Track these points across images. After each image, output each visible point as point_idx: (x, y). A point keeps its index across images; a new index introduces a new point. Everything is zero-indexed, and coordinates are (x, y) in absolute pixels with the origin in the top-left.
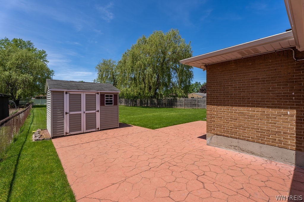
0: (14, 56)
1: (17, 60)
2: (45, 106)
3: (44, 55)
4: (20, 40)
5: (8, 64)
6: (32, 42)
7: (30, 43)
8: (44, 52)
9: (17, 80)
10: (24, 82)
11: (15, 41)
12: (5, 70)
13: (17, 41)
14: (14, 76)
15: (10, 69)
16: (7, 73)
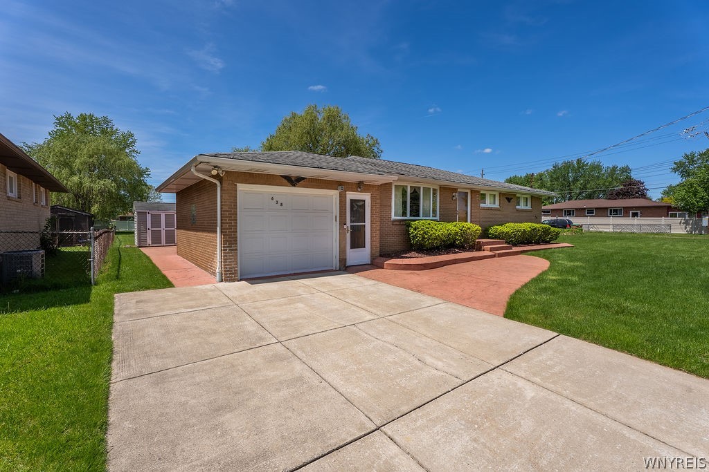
0: (86, 150)
1: (91, 157)
2: (133, 233)
3: (131, 140)
4: (91, 116)
5: (77, 163)
6: (110, 118)
7: (106, 120)
8: (131, 135)
9: (91, 189)
10: (101, 192)
11: (83, 118)
12: (72, 173)
13: (85, 119)
14: (87, 182)
15: (80, 171)
16: (76, 179)
